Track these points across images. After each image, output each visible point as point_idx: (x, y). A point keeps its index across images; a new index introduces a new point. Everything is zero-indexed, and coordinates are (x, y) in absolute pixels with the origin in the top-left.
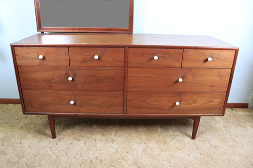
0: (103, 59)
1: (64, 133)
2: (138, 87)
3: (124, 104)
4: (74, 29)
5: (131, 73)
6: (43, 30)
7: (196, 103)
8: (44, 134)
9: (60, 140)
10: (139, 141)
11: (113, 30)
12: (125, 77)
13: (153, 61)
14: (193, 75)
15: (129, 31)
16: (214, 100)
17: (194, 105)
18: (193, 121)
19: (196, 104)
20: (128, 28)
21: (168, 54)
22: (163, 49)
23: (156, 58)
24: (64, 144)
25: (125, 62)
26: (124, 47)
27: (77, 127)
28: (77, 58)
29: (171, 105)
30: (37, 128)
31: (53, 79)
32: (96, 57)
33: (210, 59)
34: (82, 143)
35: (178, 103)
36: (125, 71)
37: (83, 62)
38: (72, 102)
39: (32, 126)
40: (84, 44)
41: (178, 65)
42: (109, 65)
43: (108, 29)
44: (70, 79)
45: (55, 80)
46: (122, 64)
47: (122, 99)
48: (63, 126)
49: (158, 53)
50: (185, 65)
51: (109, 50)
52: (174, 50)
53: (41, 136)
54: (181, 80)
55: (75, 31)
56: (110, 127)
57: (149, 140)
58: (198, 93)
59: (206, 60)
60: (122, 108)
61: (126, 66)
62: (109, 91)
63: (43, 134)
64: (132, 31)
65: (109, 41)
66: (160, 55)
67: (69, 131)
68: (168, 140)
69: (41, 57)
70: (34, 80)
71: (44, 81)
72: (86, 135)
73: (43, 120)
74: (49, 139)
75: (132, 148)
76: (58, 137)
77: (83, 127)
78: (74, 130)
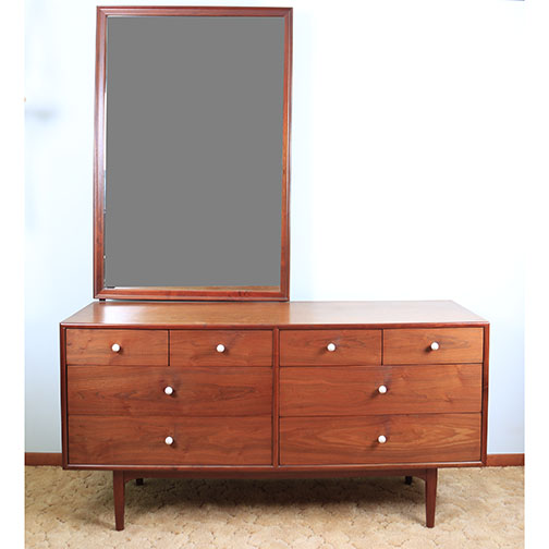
0: (232, 351)
1: (141, 519)
2: (301, 407)
3: (273, 444)
4: (169, 293)
5: (287, 378)
6: (102, 296)
7: (420, 438)
8: (97, 522)
9: (134, 533)
10: (309, 532)
11: (249, 294)
12: (274, 387)
13: (327, 355)
14: (406, 378)
15: (283, 296)
16: (458, 430)
17: (418, 442)
18: (424, 482)
19: (422, 441)
20: (279, 291)
21: (354, 340)
22: (345, 331)
23: (331, 347)
24: (145, 539)
25: (274, 356)
26: (270, 328)
27: (170, 509)
28: (185, 349)
29: (369, 443)
30: (78, 512)
31: (135, 392)
32: (221, 348)
33: (435, 346)
34: (183, 537)
35: (382, 439)
36: (274, 373)
37: (196, 357)
38: (169, 440)
39: (67, 509)
40: (198, 323)
41: (376, 359)
42: (245, 363)
43: (240, 294)
44: (169, 390)
45: (139, 393)
46: (269, 361)
47: (270, 433)
48: (136, 508)
49: (336, 339)
50: (389, 359)
51: (244, 334)
52: (366, 332)
53: (90, 527)
54: (383, 389)
55: (172, 298)
56: (245, 508)
57: (329, 530)
58: (422, 416)
59: (429, 349)
60: (269, 452)
61: (276, 365)
62: (245, 416)
63: (93, 522)
64: (288, 297)
65: (242, 317)
66: (338, 342)
67: (152, 517)
68: (372, 529)
69: (116, 348)
70: (96, 394)
71: (115, 396)
72: (191, 522)
73: (89, 496)
74: (108, 531)
75: (294, 544)
76: (129, 527)
77: (183, 509)
78: (165, 514)
